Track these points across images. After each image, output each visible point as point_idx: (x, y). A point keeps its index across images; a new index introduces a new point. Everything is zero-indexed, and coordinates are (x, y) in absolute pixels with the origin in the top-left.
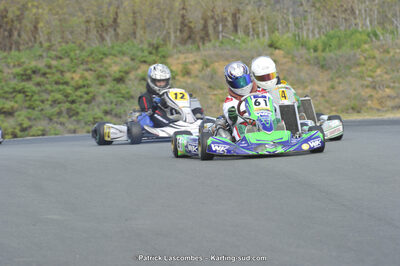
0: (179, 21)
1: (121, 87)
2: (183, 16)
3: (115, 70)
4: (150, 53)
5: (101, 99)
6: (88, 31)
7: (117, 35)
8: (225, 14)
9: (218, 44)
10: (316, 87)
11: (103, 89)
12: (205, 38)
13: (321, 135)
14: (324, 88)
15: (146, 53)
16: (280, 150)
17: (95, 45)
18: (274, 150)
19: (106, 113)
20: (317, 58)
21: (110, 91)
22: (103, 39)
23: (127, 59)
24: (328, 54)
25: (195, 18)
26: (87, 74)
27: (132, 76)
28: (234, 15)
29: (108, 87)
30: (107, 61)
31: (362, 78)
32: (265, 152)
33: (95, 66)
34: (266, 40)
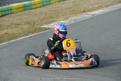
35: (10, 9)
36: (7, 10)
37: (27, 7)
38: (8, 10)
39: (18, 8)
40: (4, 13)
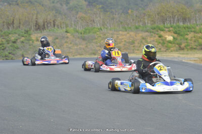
0: (35, 22)
1: (15, 45)
2: (36, 21)
3: (13, 39)
4: (25, 33)
5: (7, 49)
6: (3, 25)
7: (14, 27)
8: (51, 21)
9: (48, 31)
10: (81, 46)
11: (8, 45)
12: (44, 28)
14: (84, 47)
15: (23, 33)
17: (6, 30)
19: (9, 53)
20: (81, 36)
21: (11, 46)
22: (8, 28)
23: (17, 35)
24: (85, 35)
25: (41, 22)
26: (3, 40)
27: (18, 41)
28: (54, 21)
29: (10, 44)
30: (10, 36)
31: (97, 43)
33: (6, 37)
34: (65, 30)
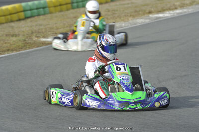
13: (168, 95)
16: (139, 107)
18: (135, 106)
32: (127, 108)
35: (42, 6)
36: (35, 7)
37: (80, 2)
38: (37, 9)
39: (60, 5)
40: (29, 14)
